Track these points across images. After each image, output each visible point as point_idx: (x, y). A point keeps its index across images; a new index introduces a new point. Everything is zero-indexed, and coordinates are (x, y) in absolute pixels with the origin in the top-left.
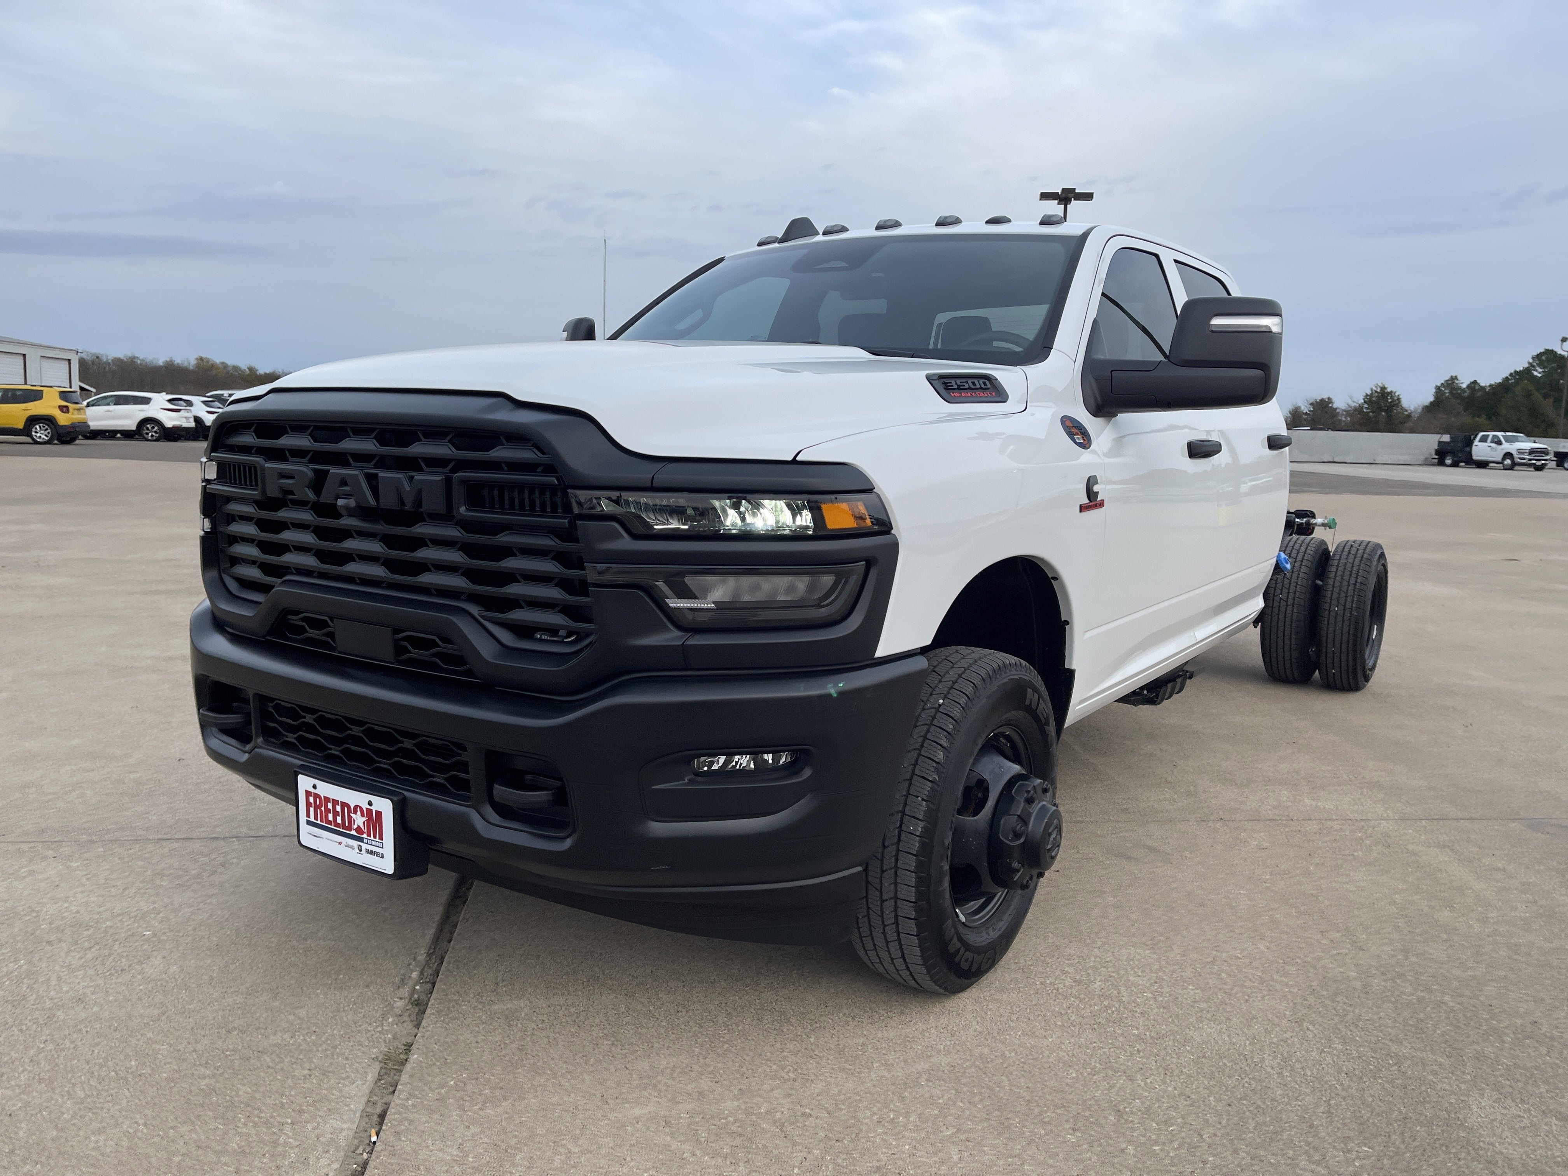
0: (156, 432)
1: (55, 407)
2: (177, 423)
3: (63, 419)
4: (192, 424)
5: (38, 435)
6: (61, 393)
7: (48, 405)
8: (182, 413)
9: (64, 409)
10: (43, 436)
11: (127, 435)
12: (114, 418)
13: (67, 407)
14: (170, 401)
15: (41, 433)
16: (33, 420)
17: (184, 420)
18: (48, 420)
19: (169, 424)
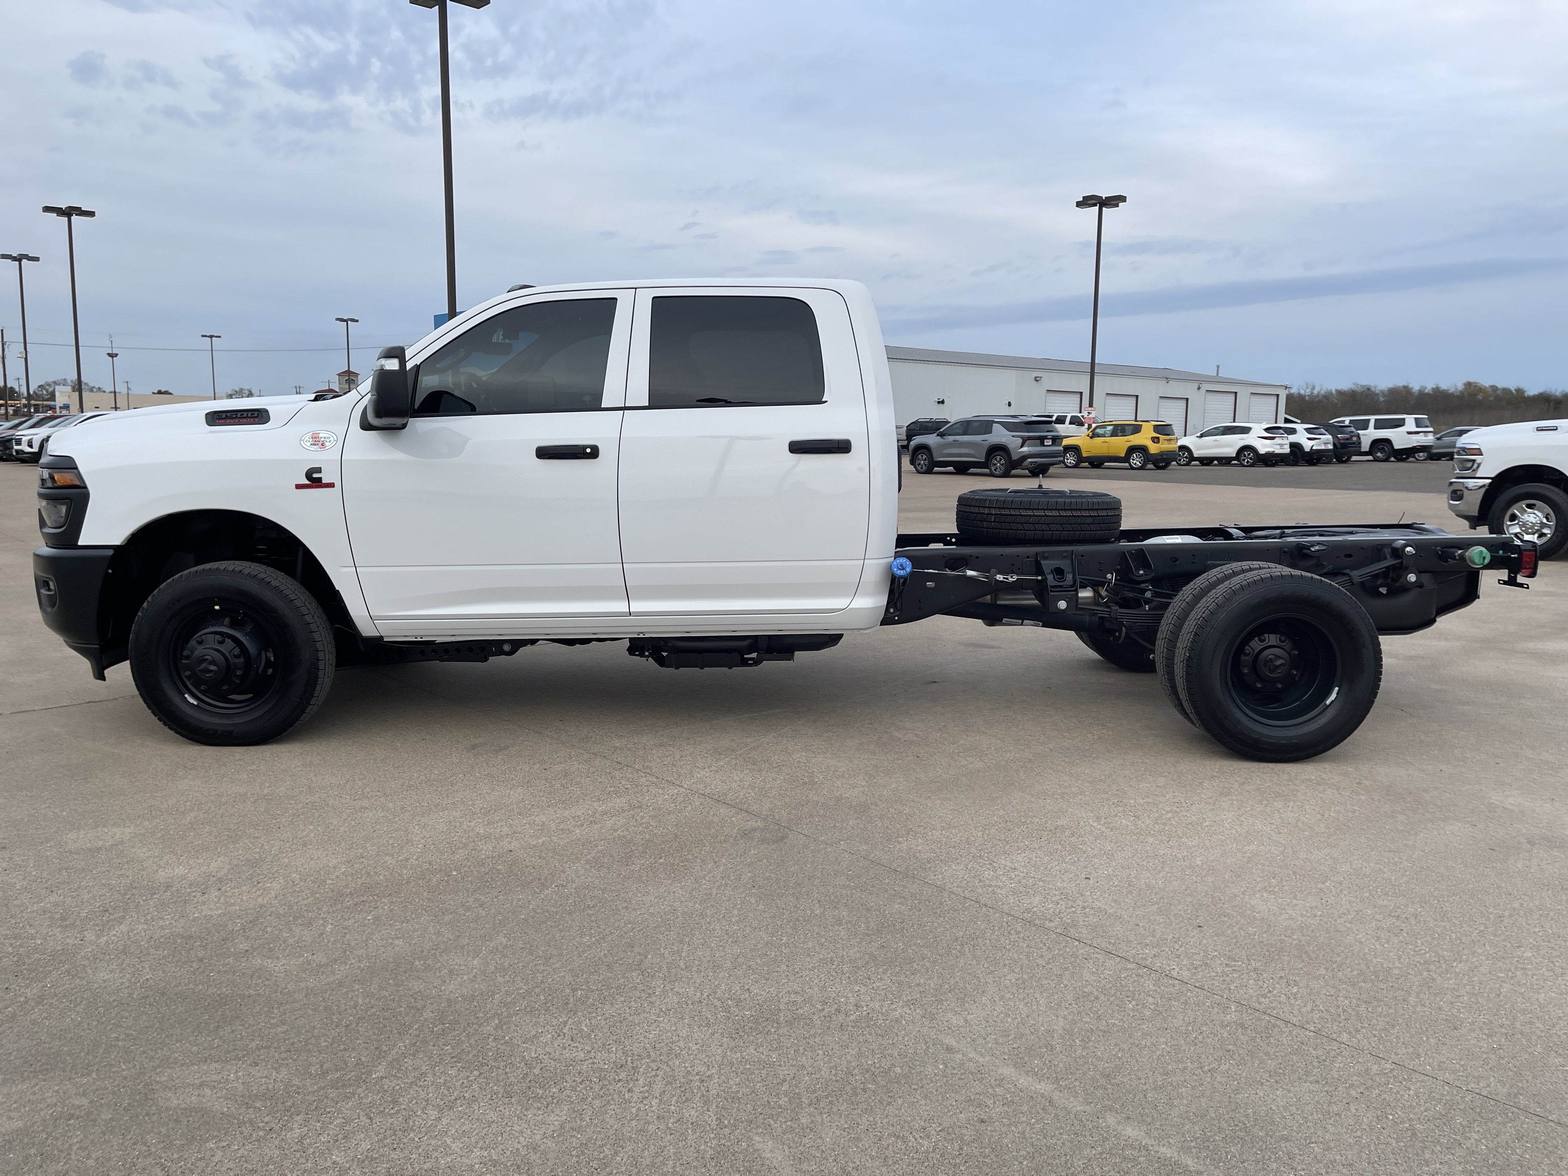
0: (1251, 459)
1: (1147, 438)
2: (1270, 450)
3: (1154, 449)
4: (1287, 450)
5: (1135, 462)
6: (1155, 426)
7: (1143, 438)
8: (1277, 441)
9: (1155, 440)
10: (1138, 463)
11: (1224, 461)
12: (1219, 446)
13: (1158, 438)
14: (1267, 430)
15: (1136, 461)
16: (1132, 450)
17: (1278, 447)
18: (1142, 449)
19: (1262, 451)
